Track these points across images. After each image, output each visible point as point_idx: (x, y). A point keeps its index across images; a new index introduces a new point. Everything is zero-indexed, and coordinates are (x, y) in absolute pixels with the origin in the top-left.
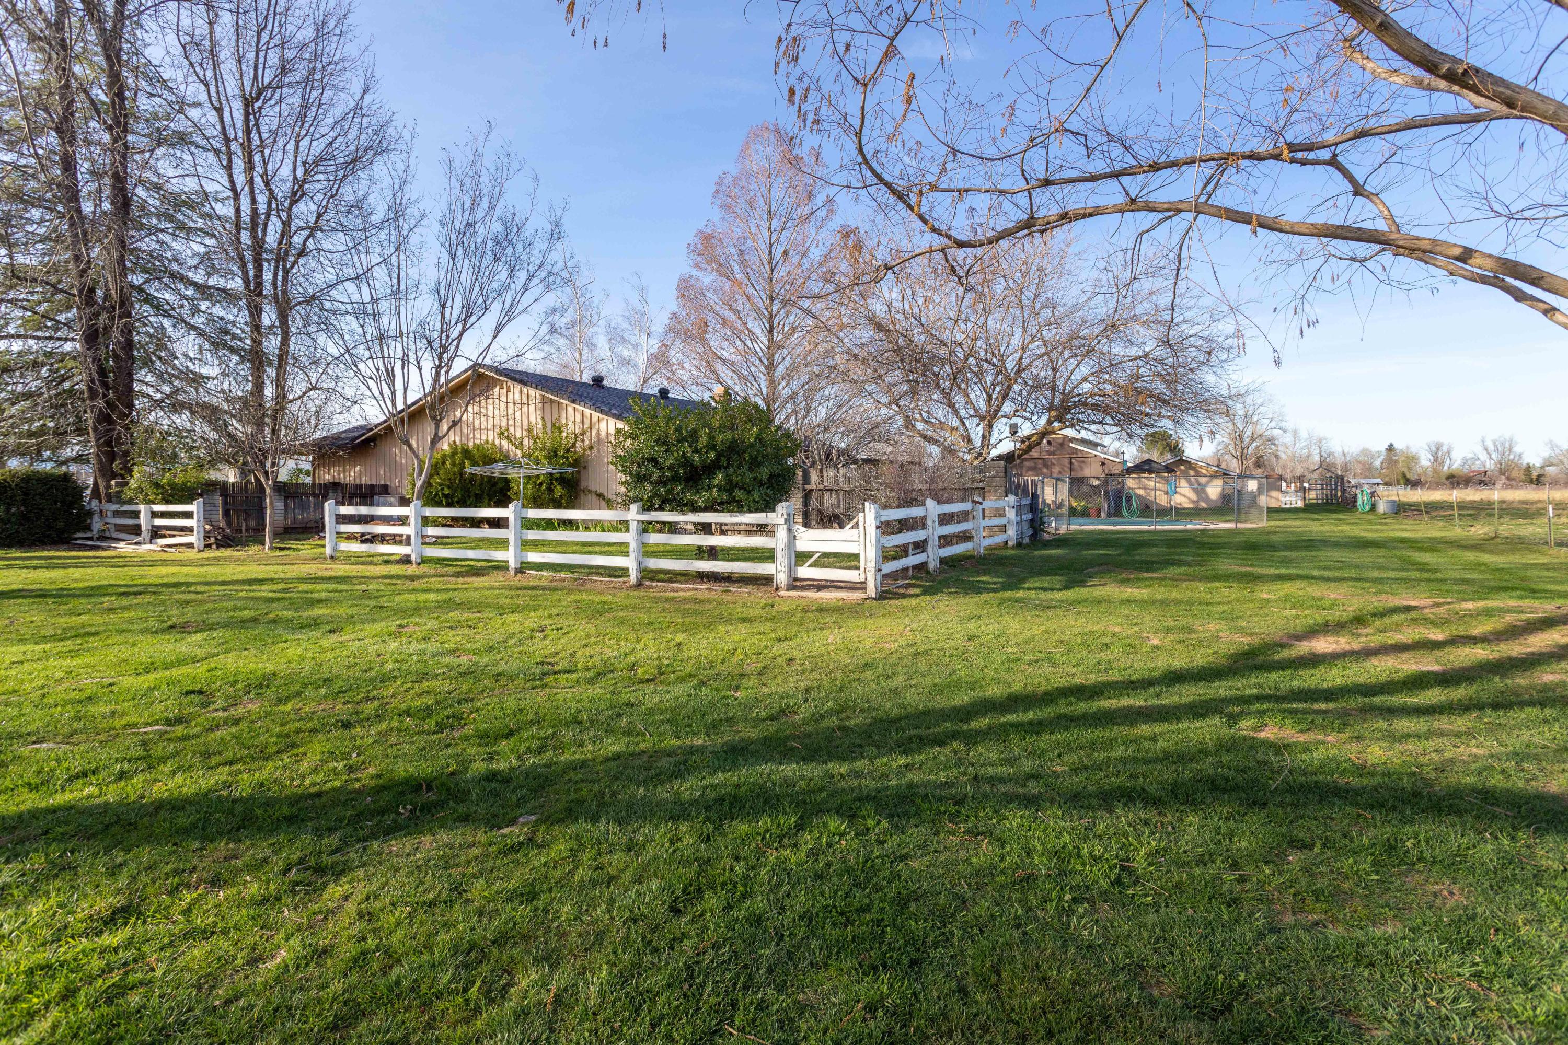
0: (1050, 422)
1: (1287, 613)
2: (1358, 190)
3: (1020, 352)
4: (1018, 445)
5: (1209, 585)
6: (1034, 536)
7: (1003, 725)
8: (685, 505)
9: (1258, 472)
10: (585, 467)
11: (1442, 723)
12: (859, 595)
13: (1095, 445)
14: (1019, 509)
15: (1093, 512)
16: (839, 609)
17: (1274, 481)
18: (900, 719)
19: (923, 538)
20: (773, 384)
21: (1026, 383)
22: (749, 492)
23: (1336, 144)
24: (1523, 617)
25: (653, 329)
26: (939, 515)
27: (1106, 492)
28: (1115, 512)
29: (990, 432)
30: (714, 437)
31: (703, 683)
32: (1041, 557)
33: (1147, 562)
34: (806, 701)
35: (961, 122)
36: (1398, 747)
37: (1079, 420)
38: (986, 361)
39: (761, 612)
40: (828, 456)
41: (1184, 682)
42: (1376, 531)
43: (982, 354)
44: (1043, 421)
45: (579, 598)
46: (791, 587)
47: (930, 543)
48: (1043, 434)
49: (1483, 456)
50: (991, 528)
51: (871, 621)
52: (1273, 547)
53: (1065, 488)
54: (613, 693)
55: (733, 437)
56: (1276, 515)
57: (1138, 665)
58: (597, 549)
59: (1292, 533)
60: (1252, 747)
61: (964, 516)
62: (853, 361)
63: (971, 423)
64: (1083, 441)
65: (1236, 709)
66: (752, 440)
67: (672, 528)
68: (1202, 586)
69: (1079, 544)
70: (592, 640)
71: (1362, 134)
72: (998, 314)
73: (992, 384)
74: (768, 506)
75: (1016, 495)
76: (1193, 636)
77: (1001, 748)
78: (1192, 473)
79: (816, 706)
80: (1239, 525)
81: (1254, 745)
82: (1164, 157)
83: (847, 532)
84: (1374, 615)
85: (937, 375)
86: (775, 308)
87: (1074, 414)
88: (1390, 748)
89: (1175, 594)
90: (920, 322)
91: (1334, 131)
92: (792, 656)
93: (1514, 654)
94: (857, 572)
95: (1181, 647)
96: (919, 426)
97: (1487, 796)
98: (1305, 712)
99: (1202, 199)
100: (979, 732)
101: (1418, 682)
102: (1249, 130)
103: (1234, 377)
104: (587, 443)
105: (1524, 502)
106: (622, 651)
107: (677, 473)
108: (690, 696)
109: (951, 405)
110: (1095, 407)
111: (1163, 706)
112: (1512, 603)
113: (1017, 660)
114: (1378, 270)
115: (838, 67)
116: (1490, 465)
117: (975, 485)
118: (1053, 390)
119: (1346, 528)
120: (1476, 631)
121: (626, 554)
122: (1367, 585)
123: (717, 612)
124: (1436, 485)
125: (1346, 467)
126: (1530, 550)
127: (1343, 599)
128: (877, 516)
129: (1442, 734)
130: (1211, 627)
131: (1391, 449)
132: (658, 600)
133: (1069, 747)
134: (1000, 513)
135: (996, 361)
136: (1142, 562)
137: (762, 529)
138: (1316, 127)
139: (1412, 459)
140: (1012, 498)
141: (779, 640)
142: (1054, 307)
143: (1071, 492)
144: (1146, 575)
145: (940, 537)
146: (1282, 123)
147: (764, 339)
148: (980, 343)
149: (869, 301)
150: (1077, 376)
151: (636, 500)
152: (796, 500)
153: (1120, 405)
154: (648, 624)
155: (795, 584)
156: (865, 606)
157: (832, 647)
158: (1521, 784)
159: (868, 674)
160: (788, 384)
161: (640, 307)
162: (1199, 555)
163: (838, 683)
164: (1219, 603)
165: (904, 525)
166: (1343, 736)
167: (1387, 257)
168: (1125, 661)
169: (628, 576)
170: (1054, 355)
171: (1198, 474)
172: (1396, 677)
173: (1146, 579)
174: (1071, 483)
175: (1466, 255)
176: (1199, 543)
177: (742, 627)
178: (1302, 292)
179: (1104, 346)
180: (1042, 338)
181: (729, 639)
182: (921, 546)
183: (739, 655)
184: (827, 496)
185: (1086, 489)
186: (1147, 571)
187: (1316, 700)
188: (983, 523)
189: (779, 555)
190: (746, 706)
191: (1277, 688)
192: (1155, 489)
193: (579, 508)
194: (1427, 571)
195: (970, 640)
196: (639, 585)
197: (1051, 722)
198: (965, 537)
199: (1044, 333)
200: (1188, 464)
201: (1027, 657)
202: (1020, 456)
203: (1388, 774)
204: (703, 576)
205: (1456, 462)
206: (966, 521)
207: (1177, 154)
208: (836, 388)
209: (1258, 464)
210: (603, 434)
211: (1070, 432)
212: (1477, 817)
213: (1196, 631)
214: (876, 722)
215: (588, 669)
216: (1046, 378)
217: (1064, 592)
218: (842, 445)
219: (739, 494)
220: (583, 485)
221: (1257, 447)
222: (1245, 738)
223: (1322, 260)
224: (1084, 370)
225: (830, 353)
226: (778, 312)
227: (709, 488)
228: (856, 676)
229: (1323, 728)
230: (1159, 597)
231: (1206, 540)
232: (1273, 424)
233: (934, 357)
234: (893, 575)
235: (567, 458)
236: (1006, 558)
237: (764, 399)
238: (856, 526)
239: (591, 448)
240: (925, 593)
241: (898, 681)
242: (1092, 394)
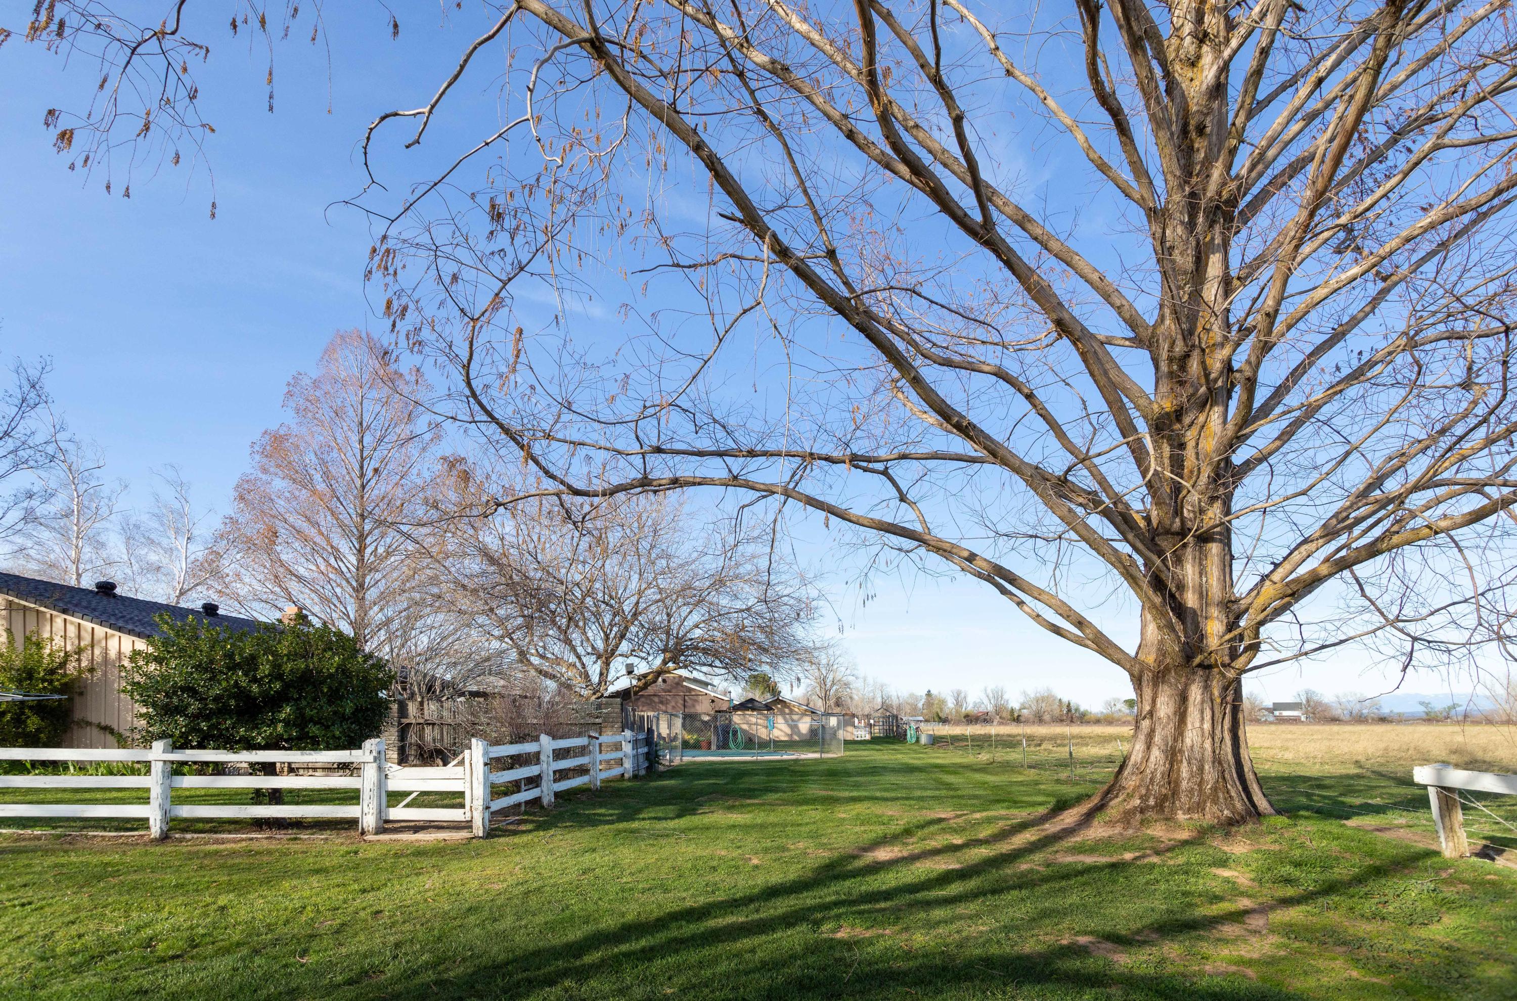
0: (665, 662)
1: (857, 829)
2: (903, 498)
3: (636, 597)
4: (634, 682)
5: (800, 808)
6: (650, 769)
7: (615, 956)
8: (237, 742)
9: (837, 710)
10: (81, 694)
11: (961, 909)
12: (464, 834)
13: (706, 684)
14: (635, 743)
15: (704, 744)
16: (440, 851)
17: (848, 718)
18: (507, 964)
19: (536, 773)
20: (363, 609)
21: (643, 627)
22: (327, 727)
23: (887, 461)
24: (1009, 822)
25: (196, 532)
26: (554, 751)
27: (716, 727)
28: (724, 745)
29: (608, 670)
30: (280, 666)
31: (256, 952)
32: (656, 788)
33: (750, 790)
34: (395, 957)
35: (576, 379)
36: (934, 933)
37: (692, 662)
38: (604, 602)
39: (341, 860)
40: (430, 688)
41: (778, 895)
42: (919, 759)
43: (600, 595)
44: (658, 662)
45: (64, 860)
46: (380, 830)
47: (545, 778)
48: (659, 673)
49: (986, 701)
50: (608, 762)
51: (478, 861)
52: (847, 773)
53: (678, 722)
54: (116, 980)
55: (307, 666)
56: (850, 746)
57: (741, 883)
58: (99, 796)
59: (861, 761)
60: (831, 948)
61: (582, 751)
62: (460, 591)
63: (588, 660)
64: (696, 681)
65: (819, 916)
66: (332, 671)
67: (219, 769)
68: (793, 810)
69: (691, 774)
70: (83, 914)
71: (904, 457)
72: (615, 559)
73: (610, 624)
74: (354, 743)
75: (632, 730)
76: (787, 854)
77: (614, 979)
78: (787, 711)
79: (407, 962)
80: (824, 756)
81: (832, 944)
82: (760, 445)
83: (451, 770)
84: (918, 827)
85: (553, 612)
86: (367, 527)
87: (687, 656)
88: (928, 933)
89: (772, 818)
90: (536, 559)
91: (885, 450)
92: (379, 908)
93: (1004, 851)
94: (462, 811)
95: (776, 865)
96: (535, 660)
97: (988, 962)
98: (869, 912)
99: (791, 485)
100: (591, 966)
101: (946, 878)
102: (825, 437)
103: (819, 633)
104: (84, 664)
105: (1009, 736)
106: (133, 924)
107: (226, 706)
108: (235, 969)
109: (568, 642)
110: (705, 651)
111: (761, 919)
112: (1003, 812)
113: (631, 889)
114: (917, 560)
115: (444, 295)
116: (990, 708)
117: (592, 720)
118: (668, 633)
119: (899, 756)
120: (982, 835)
121: (146, 801)
122: (913, 802)
123: (279, 865)
124: (957, 723)
125: (899, 708)
126: (1012, 771)
127: (897, 814)
128: (486, 753)
129: (960, 918)
130: (801, 845)
131: (929, 694)
132: (191, 856)
133: (679, 969)
134: (618, 747)
135: (613, 602)
136: (744, 790)
137: (344, 767)
138: (874, 445)
139: (943, 702)
140: (628, 733)
141: (364, 891)
142: (669, 557)
143: (684, 726)
144: (749, 801)
145: (555, 772)
146: (849, 437)
147: (353, 560)
148: (598, 585)
149: (481, 533)
150: (689, 623)
151: (162, 736)
152: (390, 735)
153: (727, 650)
154: (176, 886)
155: (385, 826)
156: (471, 846)
157: (431, 893)
158: (1008, 950)
159: (472, 919)
160: (381, 610)
161: (177, 505)
162: (791, 782)
163: (436, 932)
164: (807, 824)
165: (517, 761)
166: (896, 928)
167: (922, 551)
168: (730, 881)
169: (148, 828)
170: (668, 602)
171: (792, 712)
172: (932, 876)
173: (749, 805)
174: (684, 719)
175: (971, 557)
176: (793, 771)
177: (314, 881)
178: (866, 571)
179: (713, 597)
180: (658, 586)
181: (295, 896)
182: (534, 781)
183: (309, 913)
184: (428, 730)
185: (698, 724)
186: (750, 798)
187: (877, 901)
188: (599, 757)
189: (365, 796)
190: (316, 972)
191: (850, 894)
192: (756, 724)
193: (71, 746)
194: (952, 789)
195: (584, 873)
196: (165, 838)
197: (662, 947)
198: (582, 771)
199: (660, 581)
200: (783, 702)
201: (640, 886)
202: (636, 693)
203: (925, 956)
204: (259, 824)
205: (969, 706)
206: (583, 755)
207: (771, 446)
208: (441, 617)
209: (838, 704)
210: (113, 654)
211: (683, 672)
212: (983, 980)
213: (788, 850)
214: (478, 970)
215: (73, 953)
216: (661, 622)
217: (677, 821)
218: (448, 677)
219: (314, 730)
220: (78, 715)
221: (837, 690)
222: (825, 940)
223: (879, 547)
224: (695, 617)
225: (434, 580)
226: (370, 532)
227: (273, 722)
228: (458, 922)
229: (882, 924)
230: (759, 821)
231: (797, 768)
232: (848, 672)
233: (551, 595)
234: (503, 812)
235: (51, 682)
236: (623, 789)
237: (351, 624)
238: (462, 763)
239: (92, 670)
240: (537, 829)
241: (508, 922)
242: (703, 640)
